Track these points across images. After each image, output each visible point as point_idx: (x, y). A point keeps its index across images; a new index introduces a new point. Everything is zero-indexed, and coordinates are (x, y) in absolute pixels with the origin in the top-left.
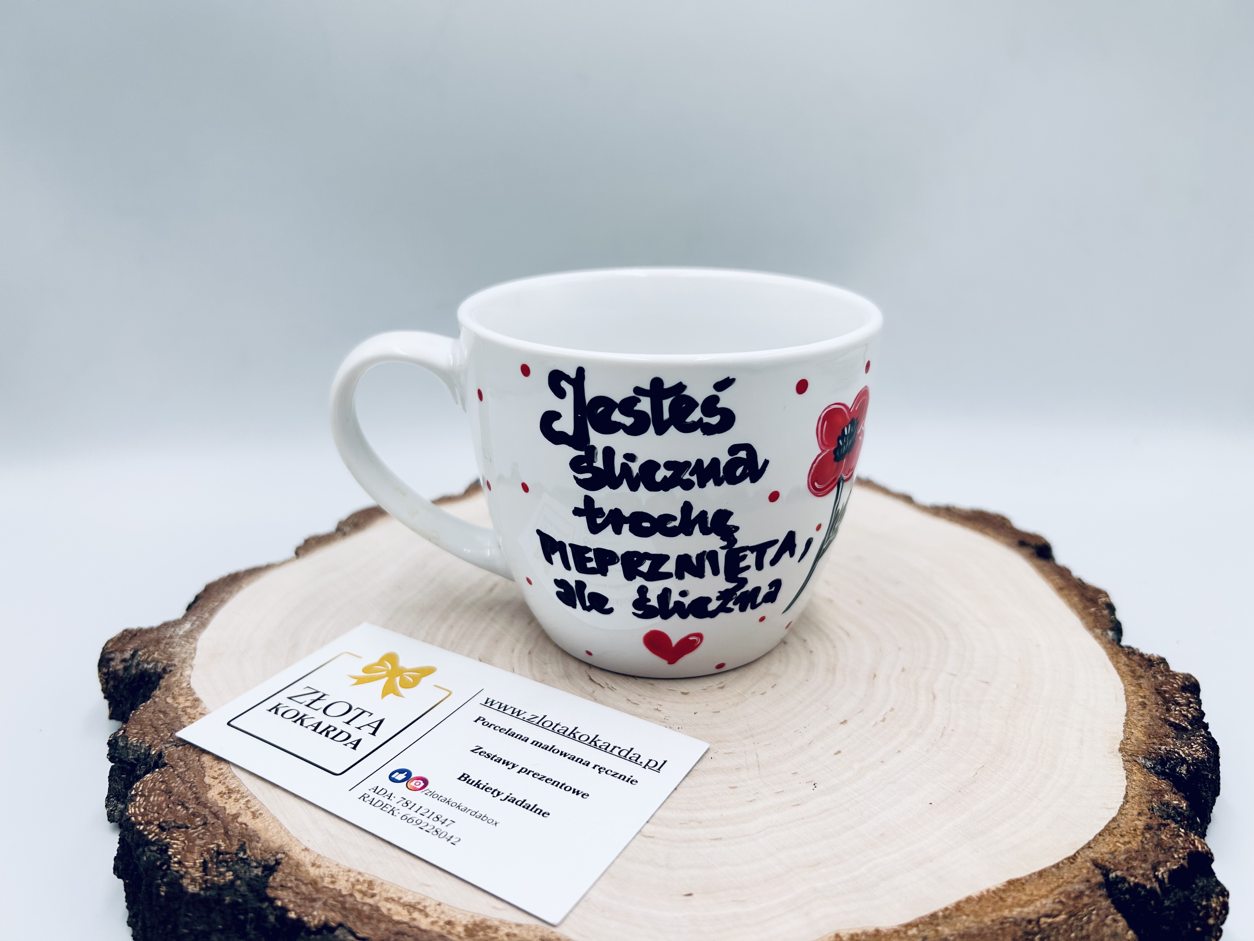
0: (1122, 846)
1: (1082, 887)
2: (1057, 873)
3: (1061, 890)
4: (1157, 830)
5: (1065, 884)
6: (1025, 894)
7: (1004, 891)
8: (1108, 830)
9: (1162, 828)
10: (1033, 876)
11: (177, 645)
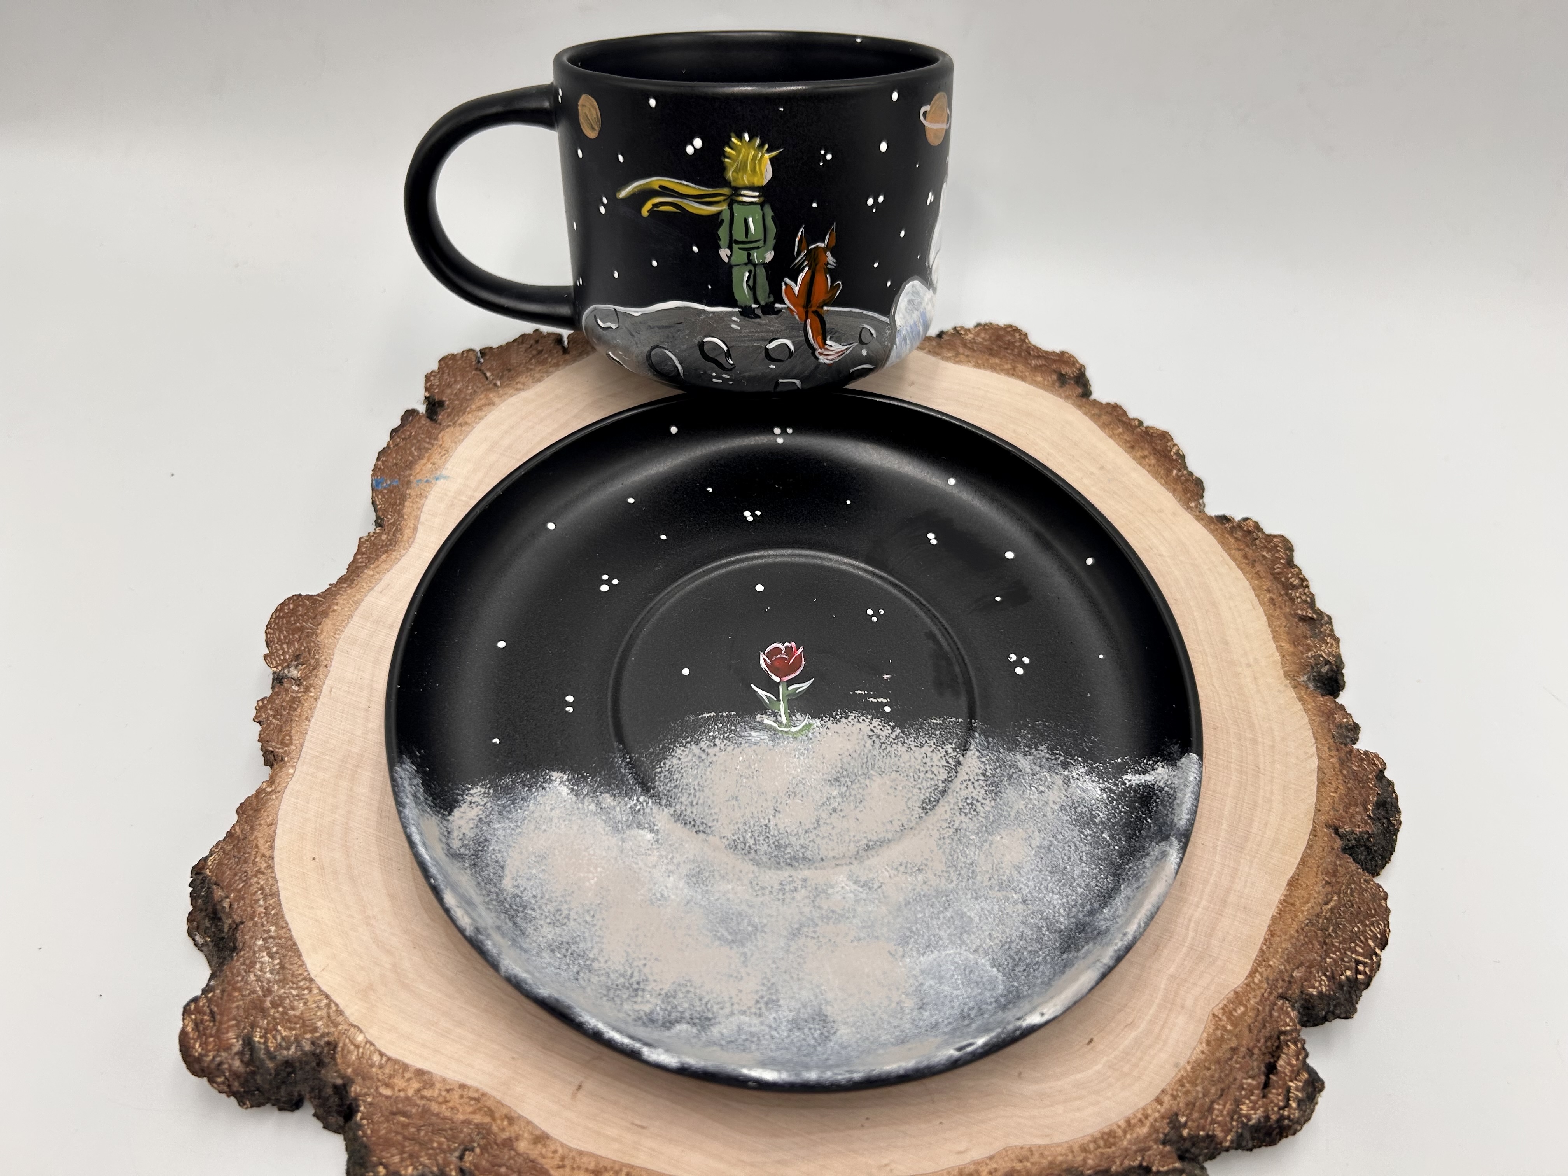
0: (1335, 795)
1: (1333, 857)
2: (1312, 852)
3: (1321, 869)
5: (1321, 862)
6: (1303, 889)
7: (1290, 895)
10: (1299, 867)
11: (291, 1001)
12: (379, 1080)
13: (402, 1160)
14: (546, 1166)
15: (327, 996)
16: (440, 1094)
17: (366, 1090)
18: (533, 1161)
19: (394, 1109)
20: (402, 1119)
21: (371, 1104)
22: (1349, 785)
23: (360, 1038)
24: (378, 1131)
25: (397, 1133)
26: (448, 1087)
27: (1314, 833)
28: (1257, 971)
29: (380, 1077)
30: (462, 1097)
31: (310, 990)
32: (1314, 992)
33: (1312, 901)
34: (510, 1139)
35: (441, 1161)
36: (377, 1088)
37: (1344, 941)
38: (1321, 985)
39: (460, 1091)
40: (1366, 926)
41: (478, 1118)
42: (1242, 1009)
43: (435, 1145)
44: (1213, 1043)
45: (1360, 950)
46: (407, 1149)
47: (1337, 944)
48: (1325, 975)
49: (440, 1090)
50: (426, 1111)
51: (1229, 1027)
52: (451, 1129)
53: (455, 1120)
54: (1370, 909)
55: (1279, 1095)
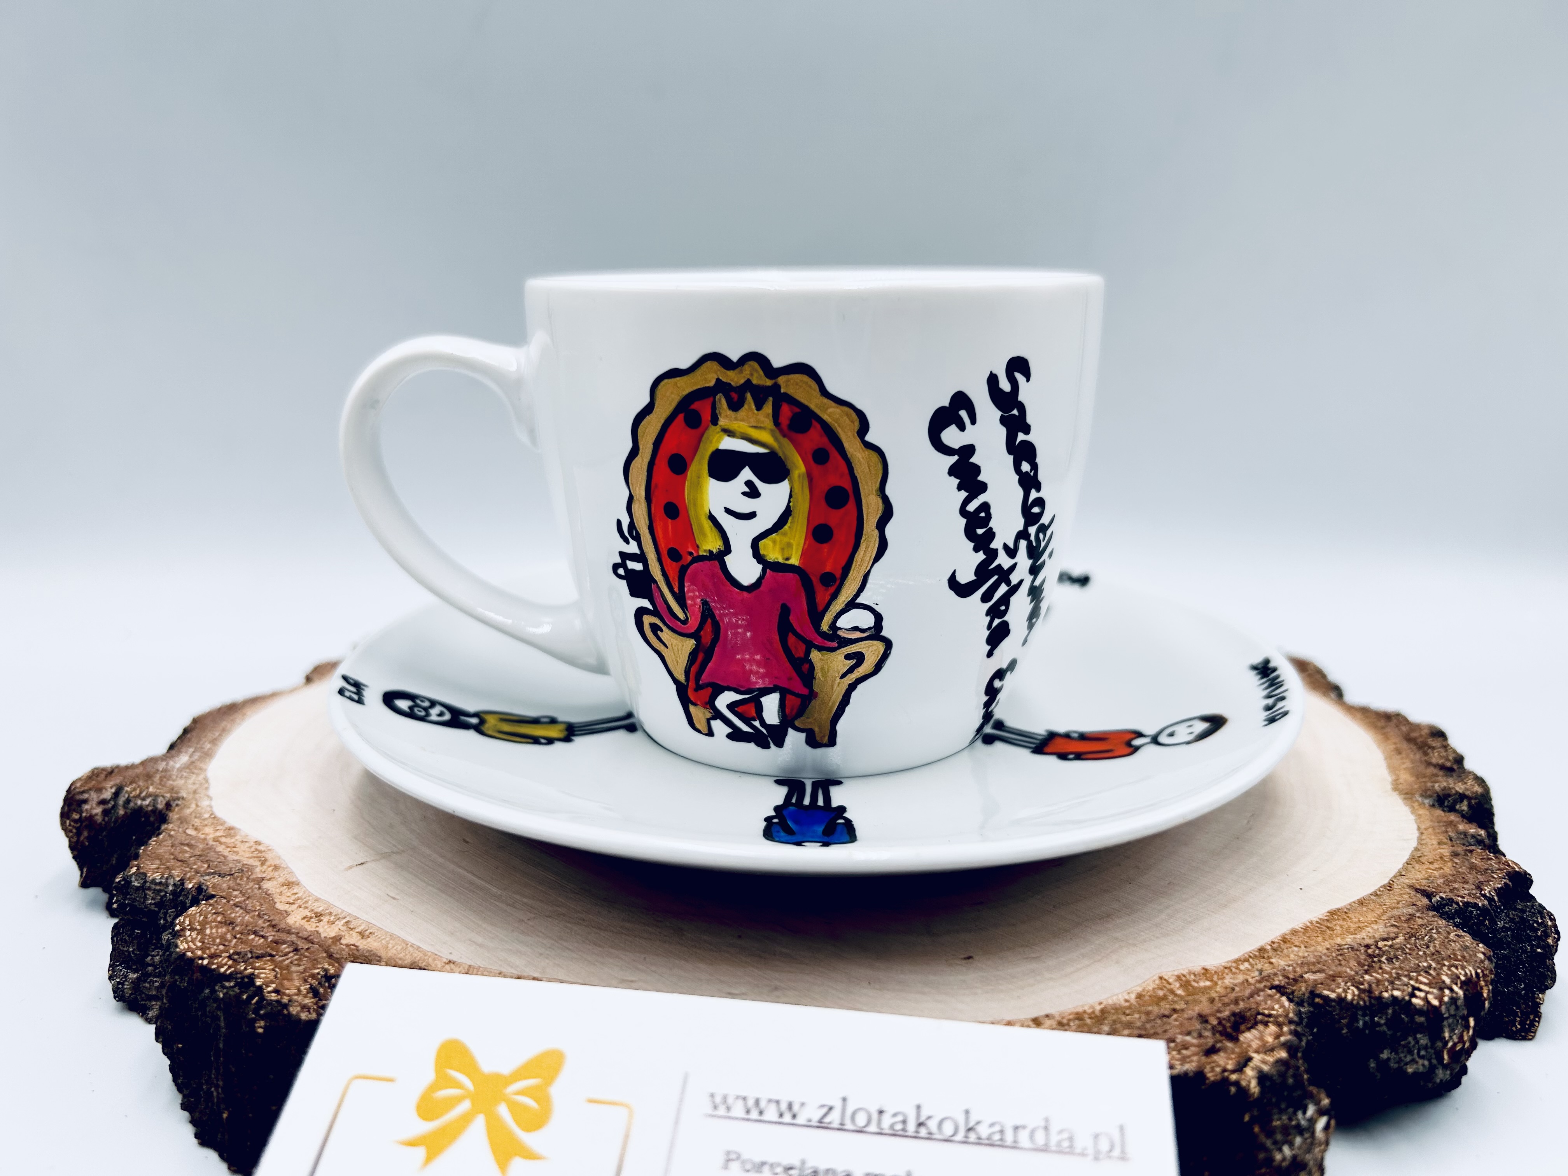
0: (1435, 872)
1: (1411, 910)
2: (1378, 900)
3: (1389, 914)
4: (1464, 855)
5: (1390, 910)
6: (1351, 922)
7: (1328, 920)
8: (1415, 859)
9: (1469, 854)
10: (1353, 905)
11: (177, 777)
12: (193, 825)
13: (158, 868)
14: (276, 900)
15: (206, 780)
16: (233, 843)
17: (176, 828)
18: (268, 895)
19: (186, 842)
20: (186, 848)
21: (170, 836)
22: (1460, 870)
23: (205, 803)
24: (157, 849)
25: (172, 854)
26: (244, 840)
27: (1389, 887)
28: (1248, 961)
29: (196, 824)
30: (251, 847)
31: (198, 775)
32: (1333, 996)
33: (1363, 934)
34: (263, 879)
35: (188, 875)
36: (186, 829)
37: (1401, 968)
38: (1345, 991)
39: (252, 844)
40: (1445, 965)
41: (251, 862)
42: (1208, 983)
43: (195, 867)
44: (1147, 998)
45: (1425, 980)
46: (168, 864)
47: (1388, 969)
48: (1357, 988)
49: (237, 840)
50: (211, 848)
51: (1180, 992)
52: (219, 862)
53: (228, 858)
54: (1455, 955)
55: (1231, 1059)
